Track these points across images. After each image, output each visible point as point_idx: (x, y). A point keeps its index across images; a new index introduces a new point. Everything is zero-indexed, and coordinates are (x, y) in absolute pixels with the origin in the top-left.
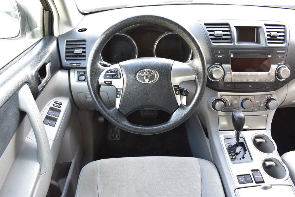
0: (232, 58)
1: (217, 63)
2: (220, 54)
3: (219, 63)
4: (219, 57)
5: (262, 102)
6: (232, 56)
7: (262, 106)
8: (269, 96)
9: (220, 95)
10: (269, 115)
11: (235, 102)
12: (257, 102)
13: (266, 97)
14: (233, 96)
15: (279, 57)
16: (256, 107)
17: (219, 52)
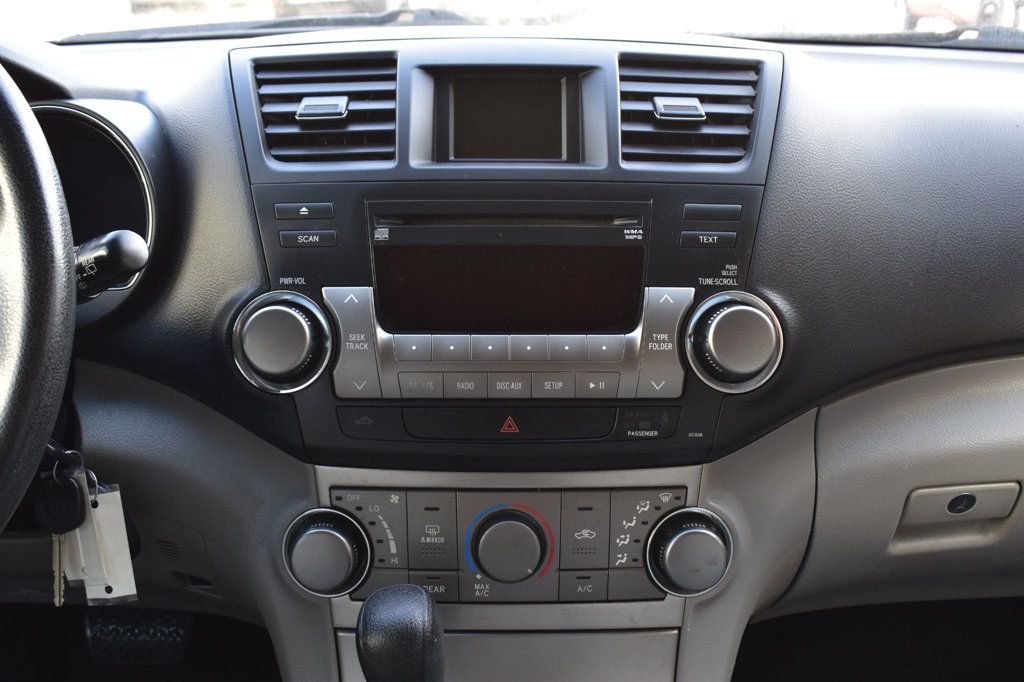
0: (380, 247)
1: (287, 281)
2: (306, 223)
3: (300, 281)
4: (301, 239)
5: (623, 541)
6: (382, 234)
7: (621, 567)
8: (666, 498)
9: (332, 488)
10: (687, 630)
11: (432, 535)
12: (585, 533)
13: (644, 507)
14: (410, 493)
15: (703, 239)
16: (584, 573)
17: (304, 210)
